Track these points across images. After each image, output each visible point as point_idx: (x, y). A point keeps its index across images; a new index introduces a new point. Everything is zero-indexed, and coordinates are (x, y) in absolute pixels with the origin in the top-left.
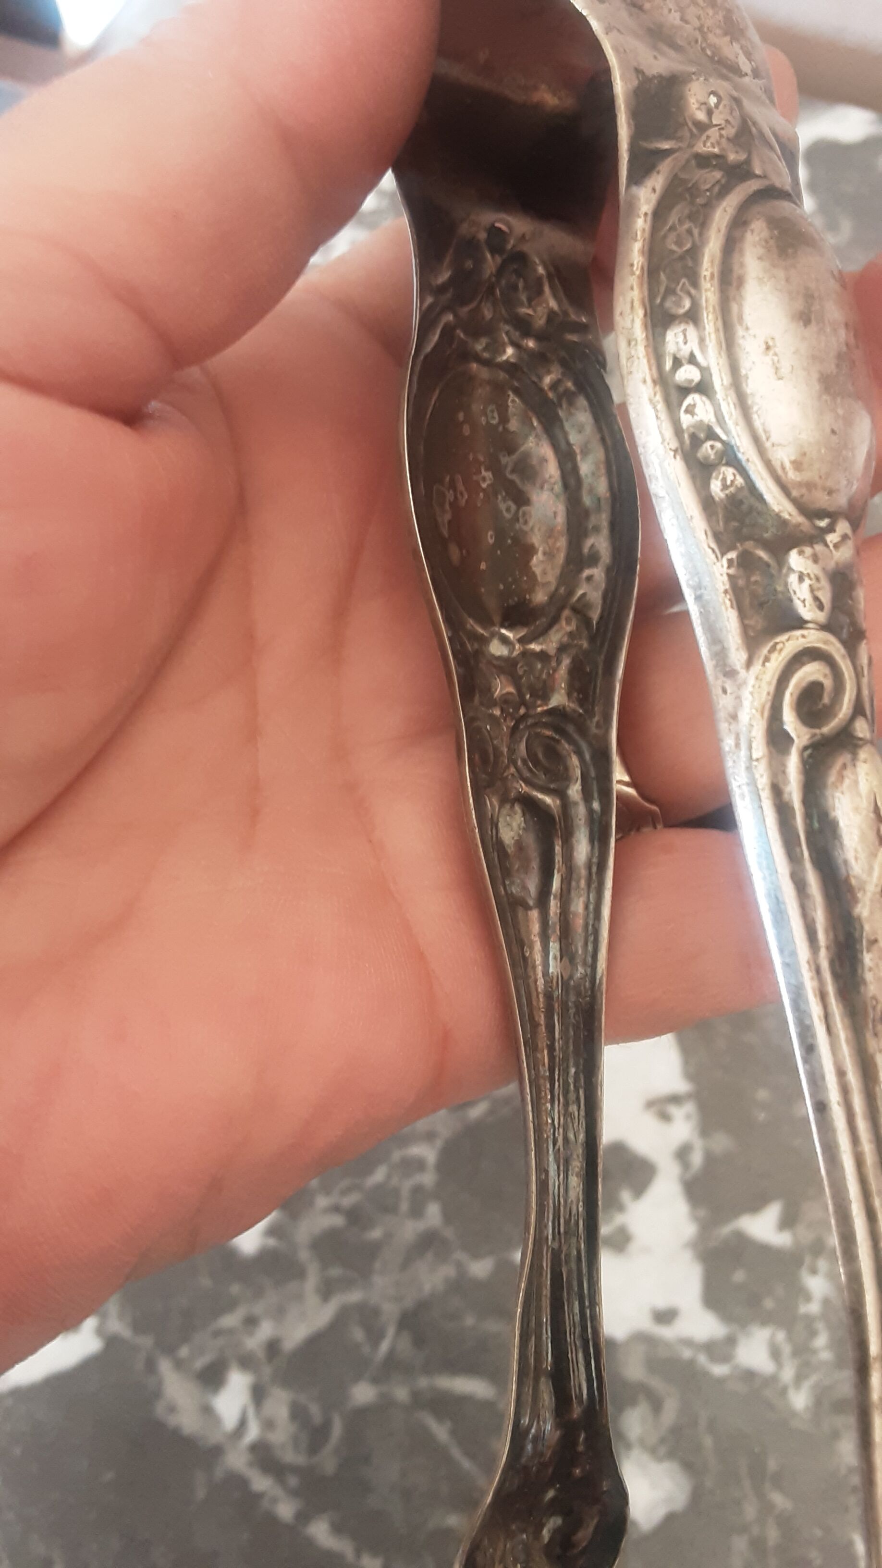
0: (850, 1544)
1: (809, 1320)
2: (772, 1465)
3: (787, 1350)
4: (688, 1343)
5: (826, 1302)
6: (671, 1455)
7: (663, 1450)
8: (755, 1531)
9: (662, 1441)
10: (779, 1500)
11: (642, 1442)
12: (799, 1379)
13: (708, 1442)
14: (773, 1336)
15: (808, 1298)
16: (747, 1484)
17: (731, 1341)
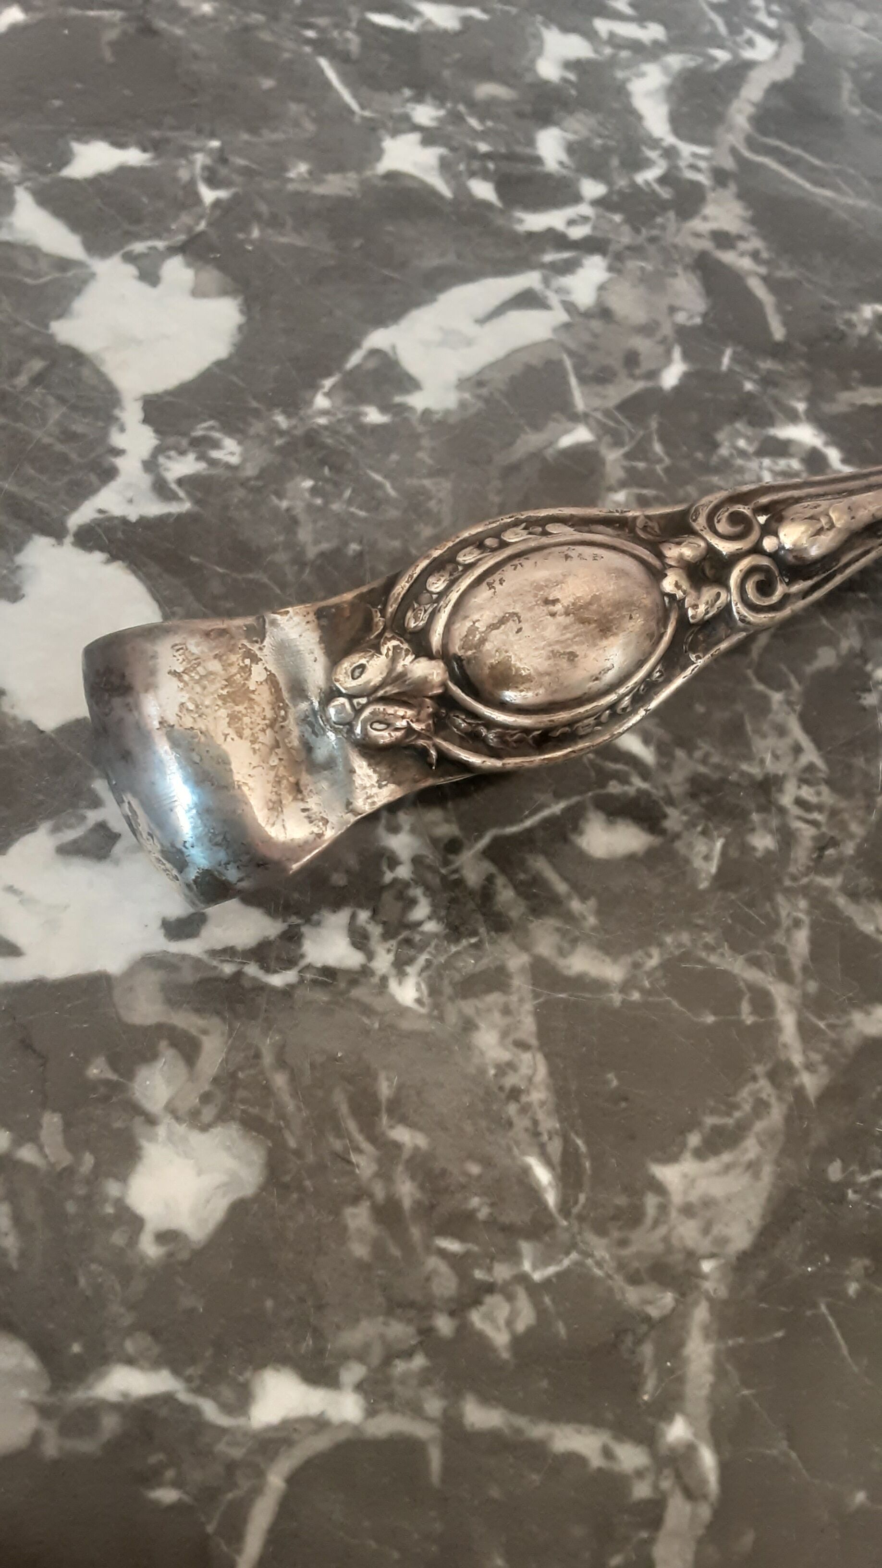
0: (526, 1171)
1: (400, 889)
2: (385, 1089)
3: (376, 931)
4: (229, 953)
5: (417, 861)
6: (223, 1117)
7: (208, 1113)
8: (379, 1191)
9: (206, 1098)
10: (402, 1135)
11: (171, 1109)
12: (400, 965)
13: (280, 1080)
14: (353, 917)
15: (393, 862)
16: (351, 1125)
17: (292, 937)
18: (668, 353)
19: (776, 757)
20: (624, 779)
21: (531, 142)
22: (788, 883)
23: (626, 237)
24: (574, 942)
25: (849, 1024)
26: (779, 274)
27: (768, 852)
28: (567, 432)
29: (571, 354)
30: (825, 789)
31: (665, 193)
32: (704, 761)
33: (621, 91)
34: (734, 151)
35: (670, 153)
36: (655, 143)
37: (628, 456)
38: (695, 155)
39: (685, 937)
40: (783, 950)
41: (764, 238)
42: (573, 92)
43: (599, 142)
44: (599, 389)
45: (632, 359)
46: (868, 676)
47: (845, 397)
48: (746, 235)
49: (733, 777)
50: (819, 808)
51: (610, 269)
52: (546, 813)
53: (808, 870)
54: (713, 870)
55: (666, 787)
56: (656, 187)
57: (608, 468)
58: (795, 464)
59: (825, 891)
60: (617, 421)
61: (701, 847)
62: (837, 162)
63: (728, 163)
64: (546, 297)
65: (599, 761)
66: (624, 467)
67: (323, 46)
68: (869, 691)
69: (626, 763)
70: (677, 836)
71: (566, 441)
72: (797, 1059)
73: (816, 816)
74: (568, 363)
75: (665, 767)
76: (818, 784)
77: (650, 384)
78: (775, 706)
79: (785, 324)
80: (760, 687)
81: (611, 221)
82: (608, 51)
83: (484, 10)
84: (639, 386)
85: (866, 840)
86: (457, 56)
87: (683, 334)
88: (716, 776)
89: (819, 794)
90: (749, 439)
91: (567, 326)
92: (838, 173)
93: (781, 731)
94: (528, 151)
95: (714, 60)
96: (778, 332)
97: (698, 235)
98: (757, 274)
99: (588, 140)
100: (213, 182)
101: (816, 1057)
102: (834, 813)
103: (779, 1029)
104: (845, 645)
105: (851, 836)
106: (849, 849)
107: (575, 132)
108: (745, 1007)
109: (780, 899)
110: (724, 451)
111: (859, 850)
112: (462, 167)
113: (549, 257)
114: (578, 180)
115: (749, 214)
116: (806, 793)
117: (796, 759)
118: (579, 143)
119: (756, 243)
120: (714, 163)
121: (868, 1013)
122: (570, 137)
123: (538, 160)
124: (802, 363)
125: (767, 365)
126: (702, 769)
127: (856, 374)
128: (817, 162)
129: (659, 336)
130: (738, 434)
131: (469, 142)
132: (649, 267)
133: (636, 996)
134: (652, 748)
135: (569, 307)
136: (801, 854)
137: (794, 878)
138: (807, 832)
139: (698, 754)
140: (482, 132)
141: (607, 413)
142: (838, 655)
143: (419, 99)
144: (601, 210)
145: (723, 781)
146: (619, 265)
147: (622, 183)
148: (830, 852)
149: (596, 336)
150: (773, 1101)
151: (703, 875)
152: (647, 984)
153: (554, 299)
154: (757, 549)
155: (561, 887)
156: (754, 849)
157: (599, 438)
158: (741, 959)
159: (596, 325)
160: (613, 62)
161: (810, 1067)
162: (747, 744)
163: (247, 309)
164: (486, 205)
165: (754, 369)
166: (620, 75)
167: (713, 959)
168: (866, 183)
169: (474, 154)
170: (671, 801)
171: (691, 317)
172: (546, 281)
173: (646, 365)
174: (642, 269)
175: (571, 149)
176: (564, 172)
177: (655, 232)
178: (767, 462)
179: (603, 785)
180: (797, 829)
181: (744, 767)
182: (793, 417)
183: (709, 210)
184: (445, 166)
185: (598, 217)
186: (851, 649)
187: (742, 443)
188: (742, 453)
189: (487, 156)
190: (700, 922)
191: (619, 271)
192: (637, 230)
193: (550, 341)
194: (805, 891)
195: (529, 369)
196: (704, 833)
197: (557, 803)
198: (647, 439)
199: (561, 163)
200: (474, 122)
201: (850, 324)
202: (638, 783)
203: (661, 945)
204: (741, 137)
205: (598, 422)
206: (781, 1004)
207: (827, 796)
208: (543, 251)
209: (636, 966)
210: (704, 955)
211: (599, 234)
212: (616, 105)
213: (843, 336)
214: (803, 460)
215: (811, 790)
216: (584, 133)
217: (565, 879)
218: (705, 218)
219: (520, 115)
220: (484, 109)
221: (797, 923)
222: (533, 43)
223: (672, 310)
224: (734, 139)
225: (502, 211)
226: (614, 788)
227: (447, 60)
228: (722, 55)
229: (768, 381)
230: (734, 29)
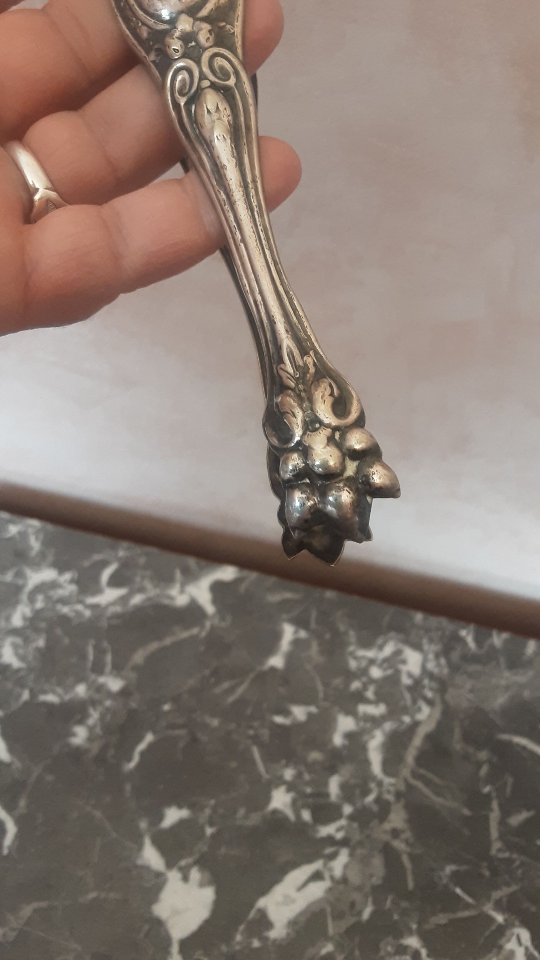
18: (367, 900)
21: (327, 785)
23: (357, 836)
26: (415, 851)
28: (324, 946)
29: (330, 905)
31: (375, 808)
33: (364, 749)
34: (405, 780)
35: (380, 784)
36: (373, 778)
38: (389, 784)
41: (412, 831)
42: (346, 752)
43: (352, 781)
44: (339, 922)
45: (352, 905)
47: (433, 920)
48: (404, 829)
51: (350, 855)
56: (372, 805)
60: (344, 940)
62: (447, 780)
63: (402, 787)
64: (324, 874)
67: (256, 739)
71: (323, 952)
74: (329, 910)
77: (358, 918)
79: (414, 880)
81: (353, 827)
82: (362, 724)
83: (317, 707)
84: (354, 920)
86: (304, 737)
87: (374, 890)
91: (330, 889)
92: (446, 787)
94: (325, 790)
95: (404, 723)
96: (411, 884)
97: (385, 832)
98: (406, 852)
99: (349, 780)
100: (211, 823)
107: (344, 776)
112: (300, 803)
113: (327, 851)
114: (343, 805)
115: (407, 817)
118: (345, 782)
119: (408, 834)
120: (397, 787)
122: (342, 779)
123: (329, 795)
124: (418, 903)
125: (404, 904)
127: (438, 906)
128: (439, 782)
129: (364, 892)
130: (388, 943)
131: (304, 788)
132: (365, 852)
135: (332, 878)
140: (309, 781)
141: (340, 935)
143: (287, 766)
144: (349, 822)
146: (353, 852)
147: (359, 804)
149: (340, 894)
153: (327, 875)
157: (336, 949)
159: (341, 887)
160: (363, 731)
163: (218, 893)
164: (307, 824)
165: (399, 907)
166: (365, 738)
168: (457, 791)
169: (305, 795)
171: (378, 880)
172: (325, 865)
173: (357, 908)
174: (362, 854)
175: (342, 786)
176: (338, 801)
177: (369, 832)
182: (411, 933)
183: (392, 816)
184: (294, 803)
185: (348, 826)
187: (389, 948)
189: (310, 795)
191: (353, 856)
192: (362, 832)
193: (323, 898)
195: (314, 915)
198: (354, 948)
199: (337, 796)
200: (306, 776)
201: (440, 878)
204: (410, 770)
205: (337, 940)
208: (325, 848)
211: (347, 836)
212: (361, 758)
213: (437, 884)
216: (348, 776)
218: (390, 821)
219: (324, 769)
220: (311, 767)
222: (333, 724)
223: (371, 876)
224: (406, 772)
225: (312, 827)
227: (300, 740)
228: (407, 719)
229: (404, 913)
230: (414, 701)
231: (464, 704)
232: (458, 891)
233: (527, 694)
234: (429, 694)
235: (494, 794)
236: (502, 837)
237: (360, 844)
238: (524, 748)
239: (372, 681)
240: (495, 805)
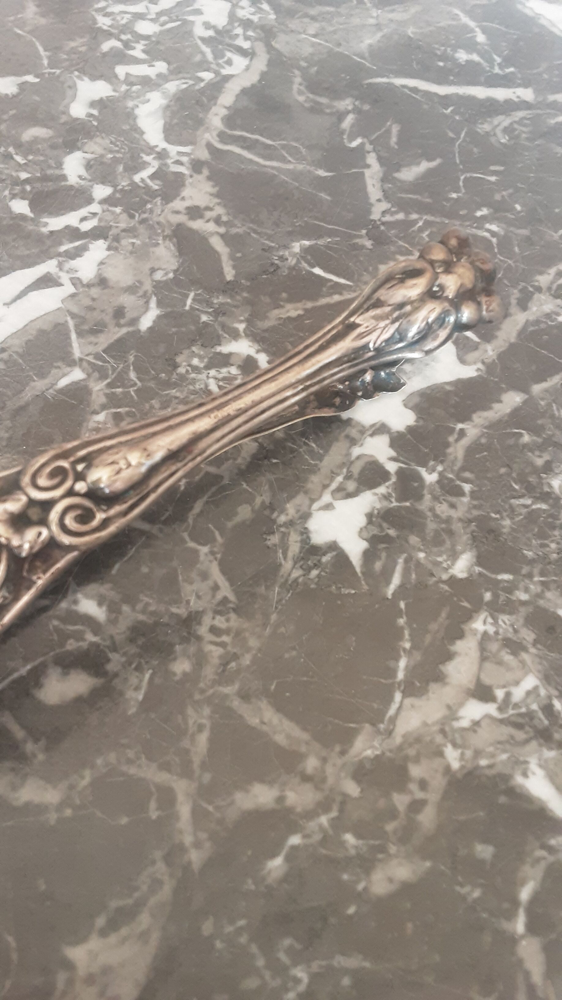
18: (147, 303)
19: (198, 597)
20: (79, 636)
21: (60, 165)
22: (197, 697)
23: (124, 222)
24: (25, 777)
25: (232, 803)
26: (234, 231)
27: (185, 674)
28: (64, 375)
29: (73, 316)
30: (233, 616)
31: (155, 186)
32: (143, 612)
33: (131, 116)
34: (209, 146)
35: (162, 155)
36: (151, 149)
37: (109, 385)
38: (180, 153)
39: (112, 757)
40: (187, 752)
41: (225, 206)
42: (95, 123)
43: (110, 156)
44: (92, 339)
45: (119, 313)
46: (274, 521)
47: (275, 313)
48: (211, 205)
49: (165, 620)
50: (227, 632)
51: (109, 249)
52: (16, 675)
53: (215, 683)
54: (141, 697)
55: (112, 637)
56: (148, 181)
57: (94, 396)
58: (234, 370)
59: (226, 696)
60: (105, 361)
61: (134, 680)
62: (283, 140)
63: (204, 155)
64: (59, 277)
65: (62, 626)
66: (107, 395)
68: (273, 533)
69: (83, 624)
70: (116, 675)
71: (63, 383)
72: (188, 840)
73: (225, 638)
74: (71, 323)
75: (113, 621)
76: (228, 613)
77: (131, 329)
78: (202, 558)
79: (234, 267)
80: (192, 545)
81: (113, 213)
82: (124, 88)
83: (37, 76)
84: (124, 330)
85: (260, 650)
86: (12, 112)
87: (159, 287)
88: (150, 621)
89: (228, 620)
90: (201, 358)
91: (73, 296)
92: (284, 147)
93: (205, 576)
94: (57, 172)
95: (202, 80)
96: (229, 274)
97: (177, 212)
98: (218, 233)
99: (102, 156)
101: (203, 836)
102: (238, 634)
103: (178, 818)
104: (258, 500)
105: (248, 650)
106: (247, 660)
107: (92, 153)
108: (153, 805)
109: (190, 711)
110: (182, 370)
111: (254, 661)
112: (7, 193)
113: (63, 248)
114: (92, 187)
115: (215, 190)
116: (220, 622)
117: (213, 596)
118: (95, 159)
119: (219, 210)
120: (192, 156)
121: (247, 791)
122: (89, 156)
123: (64, 178)
124: (245, 294)
125: (219, 300)
126: (141, 617)
127: (284, 295)
128: (269, 142)
129: (141, 293)
130: (194, 355)
131: (14, 174)
132: (138, 242)
133: (68, 812)
134: (104, 608)
135: (76, 282)
136: (209, 672)
137: (202, 691)
138: (217, 651)
139: (139, 607)
140: (25, 164)
141: (97, 356)
142: (253, 511)
144: (105, 207)
145: (157, 624)
146: (115, 244)
147: (124, 183)
148: (233, 664)
149: (94, 300)
150: (166, 878)
151: (132, 703)
152: (78, 802)
153: (65, 278)
154: (71, 493)
155: (19, 733)
156: (174, 674)
157: (89, 375)
158: (154, 766)
159: (95, 292)
160: (127, 95)
161: (197, 845)
162: (178, 592)
164: (23, 217)
165: (209, 304)
166: (130, 104)
167: (132, 770)
168: (303, 150)
169: (17, 182)
170: (114, 648)
171: (166, 274)
172: (60, 266)
173: (129, 315)
174: (133, 244)
175: (88, 166)
176: (83, 183)
177: (145, 216)
178: (213, 372)
179: (62, 644)
180: (211, 651)
181: (174, 610)
182: (235, 335)
183: (186, 192)
185: (104, 211)
186: (263, 503)
187: (195, 362)
188: (196, 369)
189: (27, 181)
190: (124, 741)
191: (116, 249)
192: (132, 217)
193: (58, 309)
194: (209, 701)
195: (42, 332)
196: (137, 669)
197: (24, 666)
198: (125, 371)
199: (80, 177)
200: (19, 159)
201: (282, 259)
202: (91, 637)
203: (93, 767)
204: (215, 133)
205: (89, 363)
206: (181, 797)
207: (234, 621)
208: (61, 244)
209: (72, 787)
210: (124, 768)
211: (102, 224)
212: (126, 127)
213: (278, 267)
214: (239, 367)
215: (223, 619)
216: (99, 150)
217: (23, 726)
218: (183, 199)
219: (53, 147)
220: (27, 147)
221: (200, 728)
222: (69, 93)
223: (153, 270)
224: (211, 137)
225: (32, 219)
226: (71, 645)
227: (5, 117)
228: (207, 76)
229: (219, 312)
230: (218, 55)
231: (307, 50)
232: (317, 271)
233: (410, 31)
234: (246, 45)
235: (368, 147)
236: (387, 196)
237: (130, 231)
238: (415, 90)
239: (139, 37)
240: (372, 159)
